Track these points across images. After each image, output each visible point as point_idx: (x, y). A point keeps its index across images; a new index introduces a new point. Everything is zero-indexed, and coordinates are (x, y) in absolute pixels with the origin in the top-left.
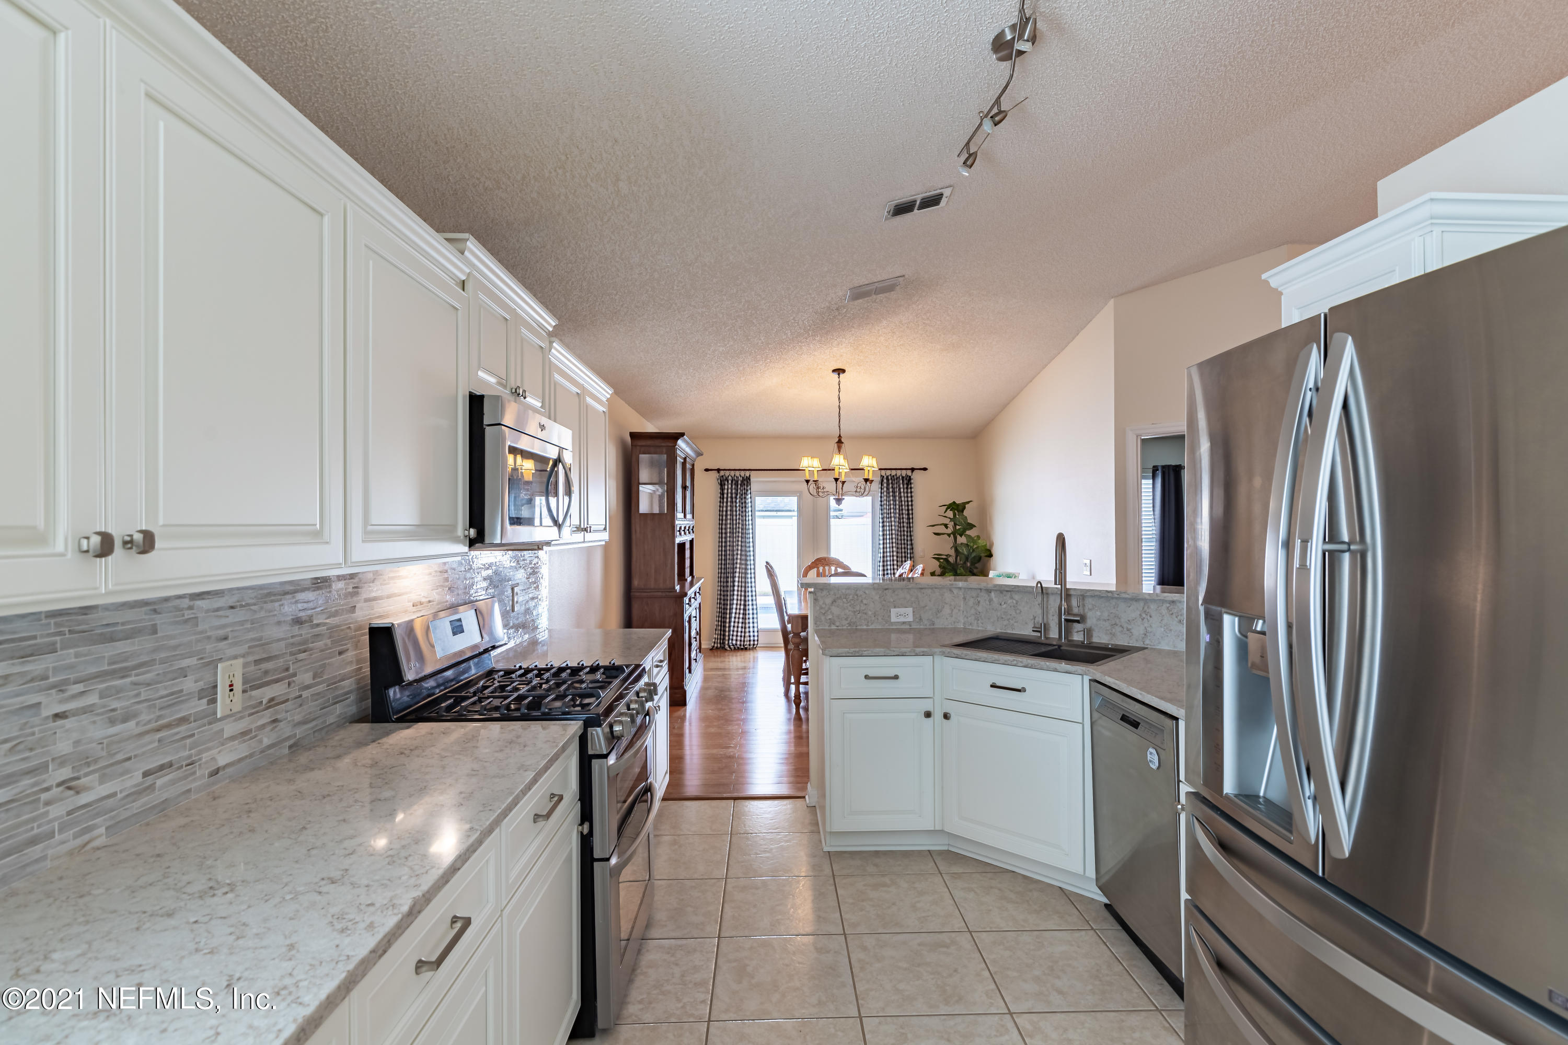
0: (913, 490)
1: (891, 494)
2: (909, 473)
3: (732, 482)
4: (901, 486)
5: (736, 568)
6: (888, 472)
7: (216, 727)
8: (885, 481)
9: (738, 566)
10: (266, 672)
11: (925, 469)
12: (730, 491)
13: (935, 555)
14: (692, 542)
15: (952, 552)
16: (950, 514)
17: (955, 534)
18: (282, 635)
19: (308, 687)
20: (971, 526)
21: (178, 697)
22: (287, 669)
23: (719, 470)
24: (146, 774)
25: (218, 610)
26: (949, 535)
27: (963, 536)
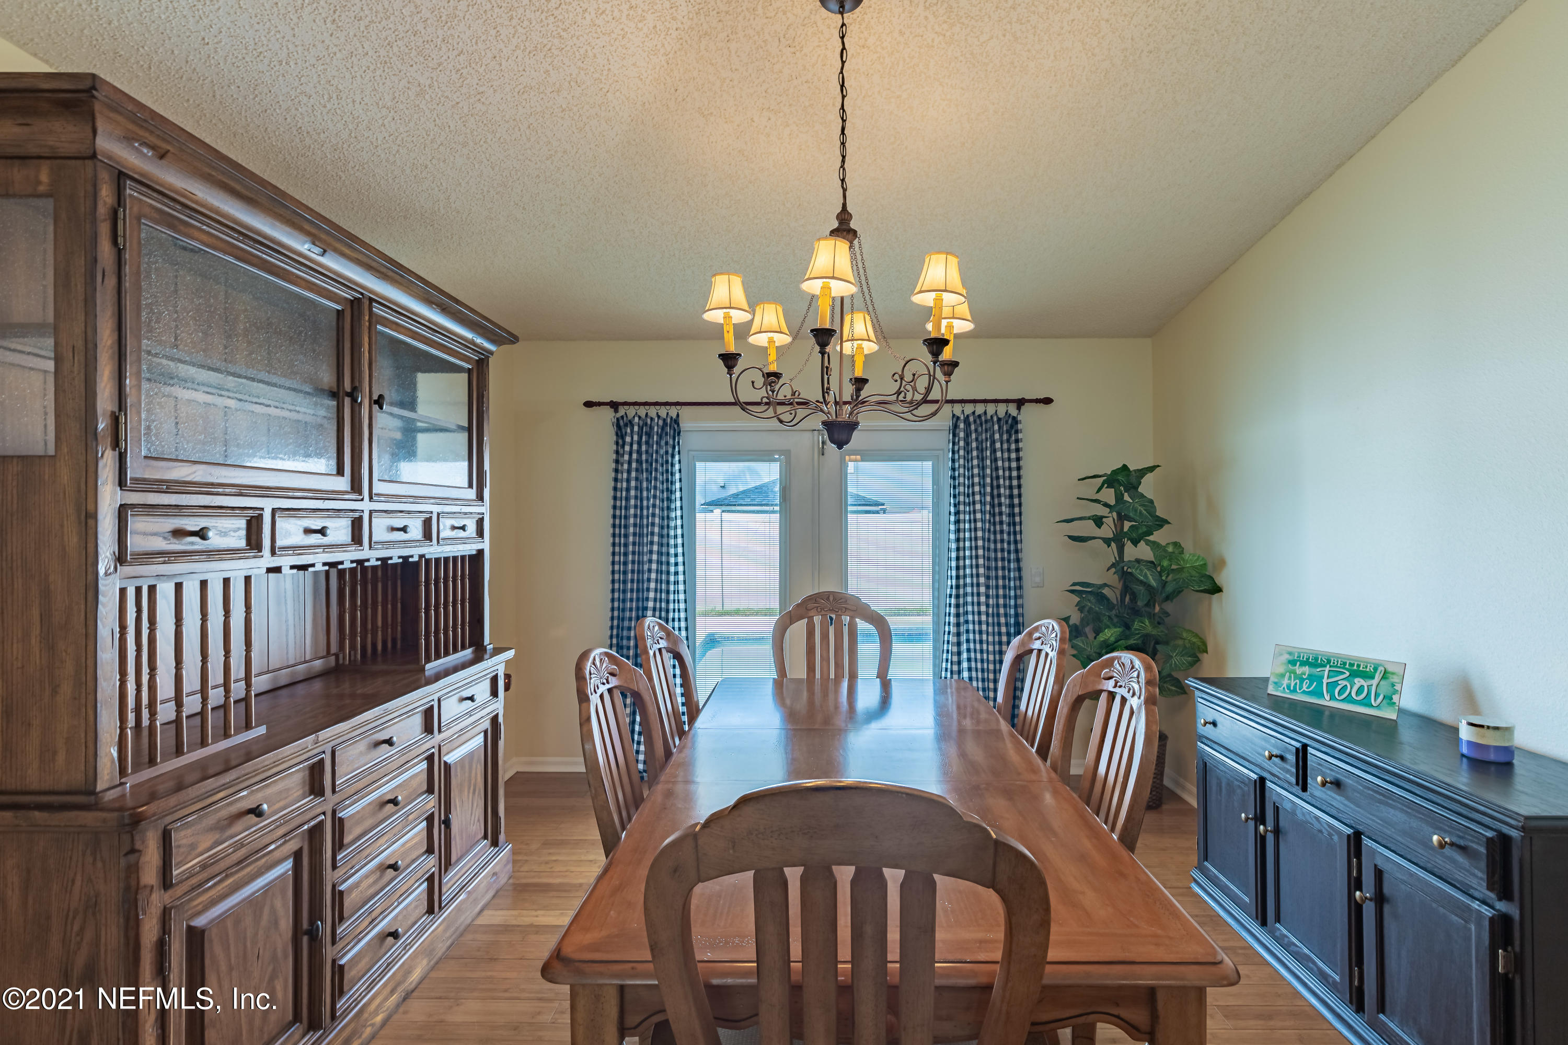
0: (1020, 445)
1: (975, 453)
2: (1013, 409)
3: (641, 428)
4: (997, 436)
5: (647, 599)
6: (969, 409)
8: (962, 426)
9: (652, 595)
11: (1047, 400)
12: (635, 447)
13: (1074, 584)
15: (1112, 578)
16: (1109, 495)
17: (1118, 540)
20: (1161, 523)
23: (614, 405)
26: (1107, 541)
27: (1142, 544)
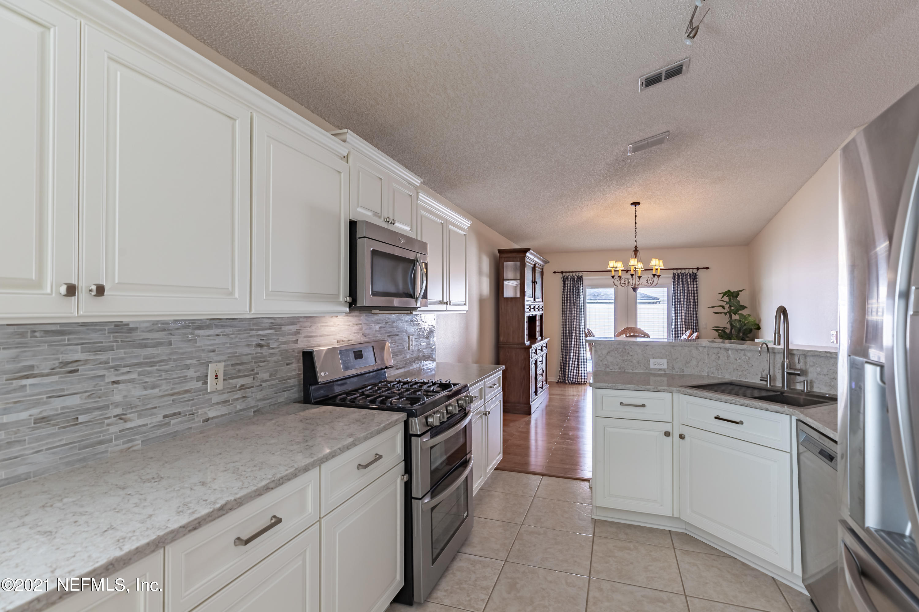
0: (698, 283)
1: (681, 286)
2: (695, 271)
3: (571, 279)
4: (689, 280)
5: (573, 333)
6: (679, 271)
7: (208, 397)
8: (677, 277)
10: (239, 371)
11: (707, 268)
12: (569, 285)
13: (714, 327)
14: (541, 316)
15: (728, 326)
16: (726, 299)
17: (730, 313)
18: (249, 352)
19: (266, 381)
20: (743, 307)
21: (185, 379)
22: (253, 370)
23: (562, 272)
24: (165, 417)
25: (209, 336)
26: (725, 314)
27: (737, 315)
